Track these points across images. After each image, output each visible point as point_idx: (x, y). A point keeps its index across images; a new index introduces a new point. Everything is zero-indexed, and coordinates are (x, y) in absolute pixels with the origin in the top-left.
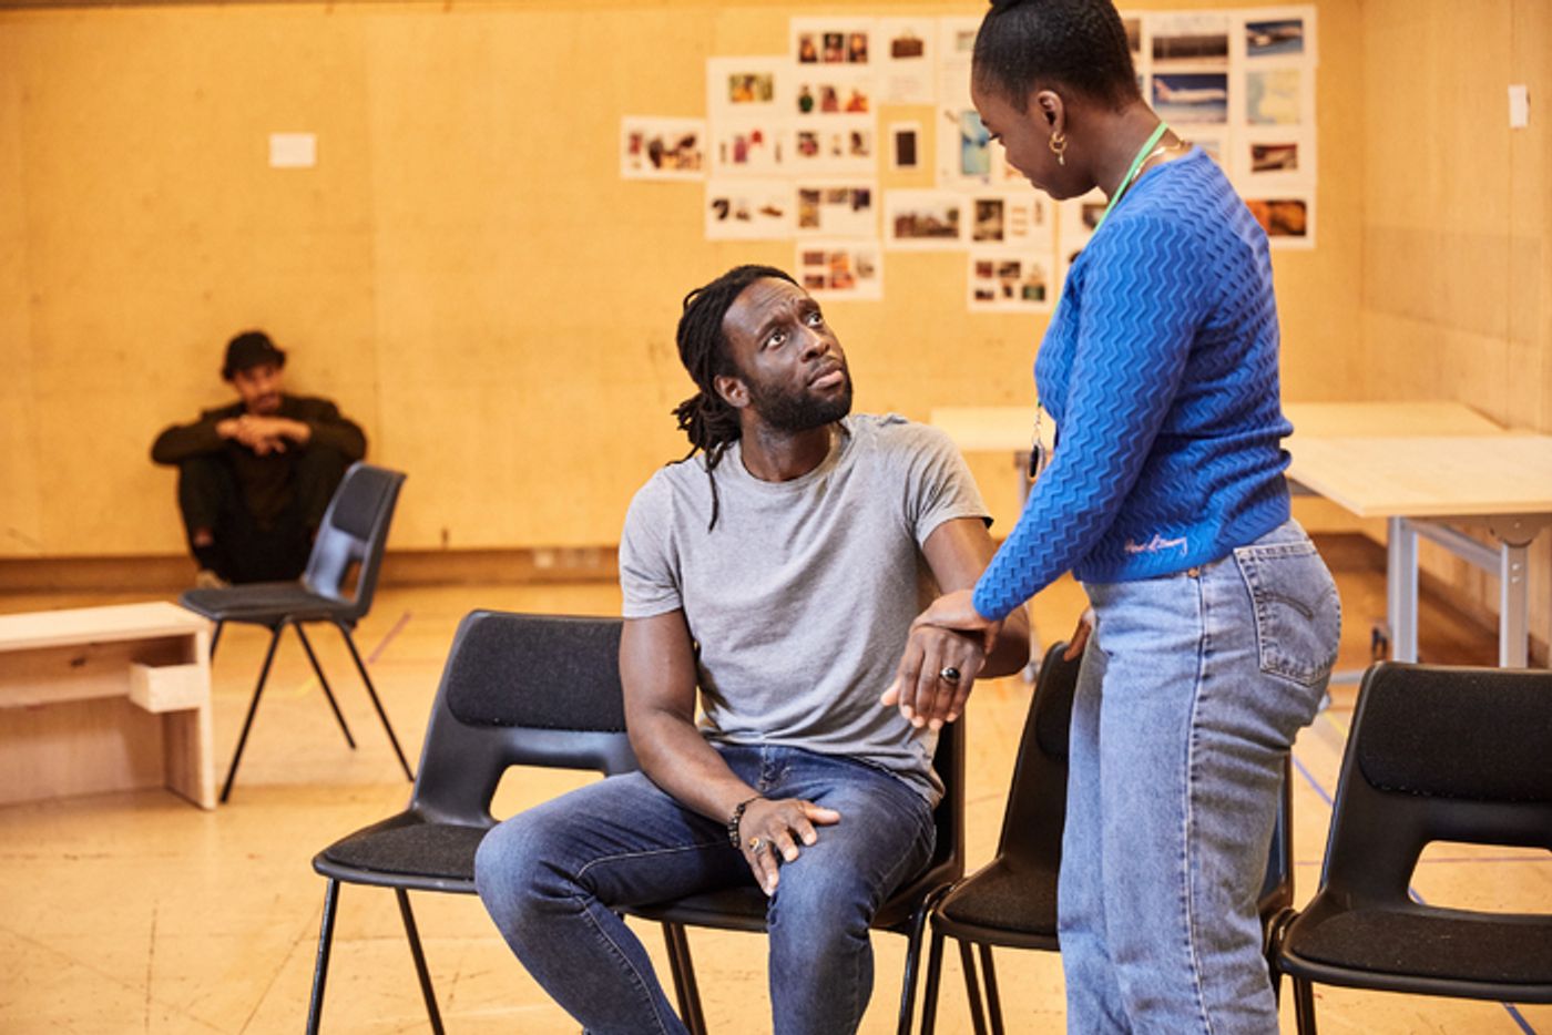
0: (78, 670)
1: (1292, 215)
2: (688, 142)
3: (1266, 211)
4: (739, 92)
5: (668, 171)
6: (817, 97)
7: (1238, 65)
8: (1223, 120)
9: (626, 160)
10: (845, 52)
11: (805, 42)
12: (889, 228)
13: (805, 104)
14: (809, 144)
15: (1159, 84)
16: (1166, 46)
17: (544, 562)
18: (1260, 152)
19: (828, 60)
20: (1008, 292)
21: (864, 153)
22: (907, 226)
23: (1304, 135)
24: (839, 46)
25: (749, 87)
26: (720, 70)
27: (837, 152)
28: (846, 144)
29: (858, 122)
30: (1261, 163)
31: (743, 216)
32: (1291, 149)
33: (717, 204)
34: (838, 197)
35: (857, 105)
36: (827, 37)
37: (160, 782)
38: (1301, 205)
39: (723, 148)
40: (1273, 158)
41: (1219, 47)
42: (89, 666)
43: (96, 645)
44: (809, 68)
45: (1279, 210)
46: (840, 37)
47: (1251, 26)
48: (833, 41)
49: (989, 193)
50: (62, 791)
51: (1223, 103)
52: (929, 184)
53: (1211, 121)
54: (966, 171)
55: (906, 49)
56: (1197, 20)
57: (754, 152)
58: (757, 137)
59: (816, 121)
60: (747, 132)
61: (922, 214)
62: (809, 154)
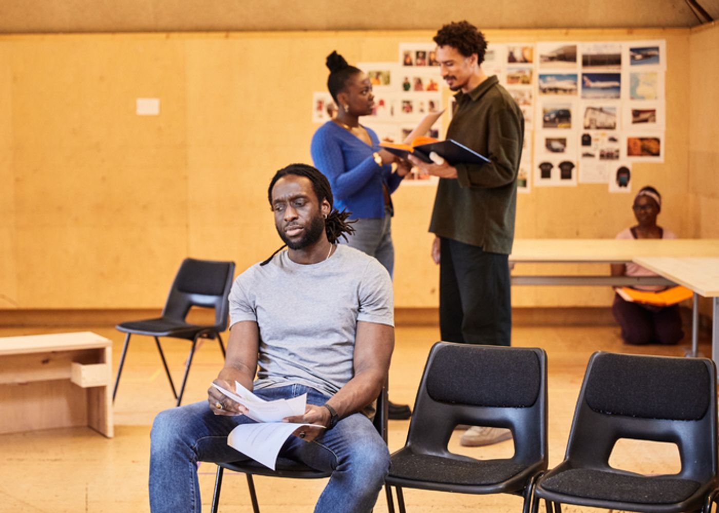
0: (46, 365)
1: (652, 145)
3: (639, 143)
4: (373, 80)
7: (626, 69)
8: (618, 97)
9: (315, 113)
10: (427, 61)
11: (407, 55)
13: (406, 87)
14: (408, 107)
15: (586, 78)
16: (589, 59)
18: (636, 113)
19: (418, 65)
23: (659, 105)
24: (424, 57)
27: (422, 111)
29: (432, 96)
30: (637, 119)
32: (653, 112)
36: (418, 53)
37: (85, 423)
38: (657, 140)
40: (643, 116)
41: (616, 60)
42: (51, 363)
43: (54, 352)
44: (408, 68)
45: (646, 143)
46: (424, 53)
47: (632, 50)
48: (421, 55)
50: (36, 427)
51: (618, 88)
53: (612, 98)
56: (606, 46)
57: (380, 110)
58: (382, 103)
59: (411, 95)
62: (408, 111)
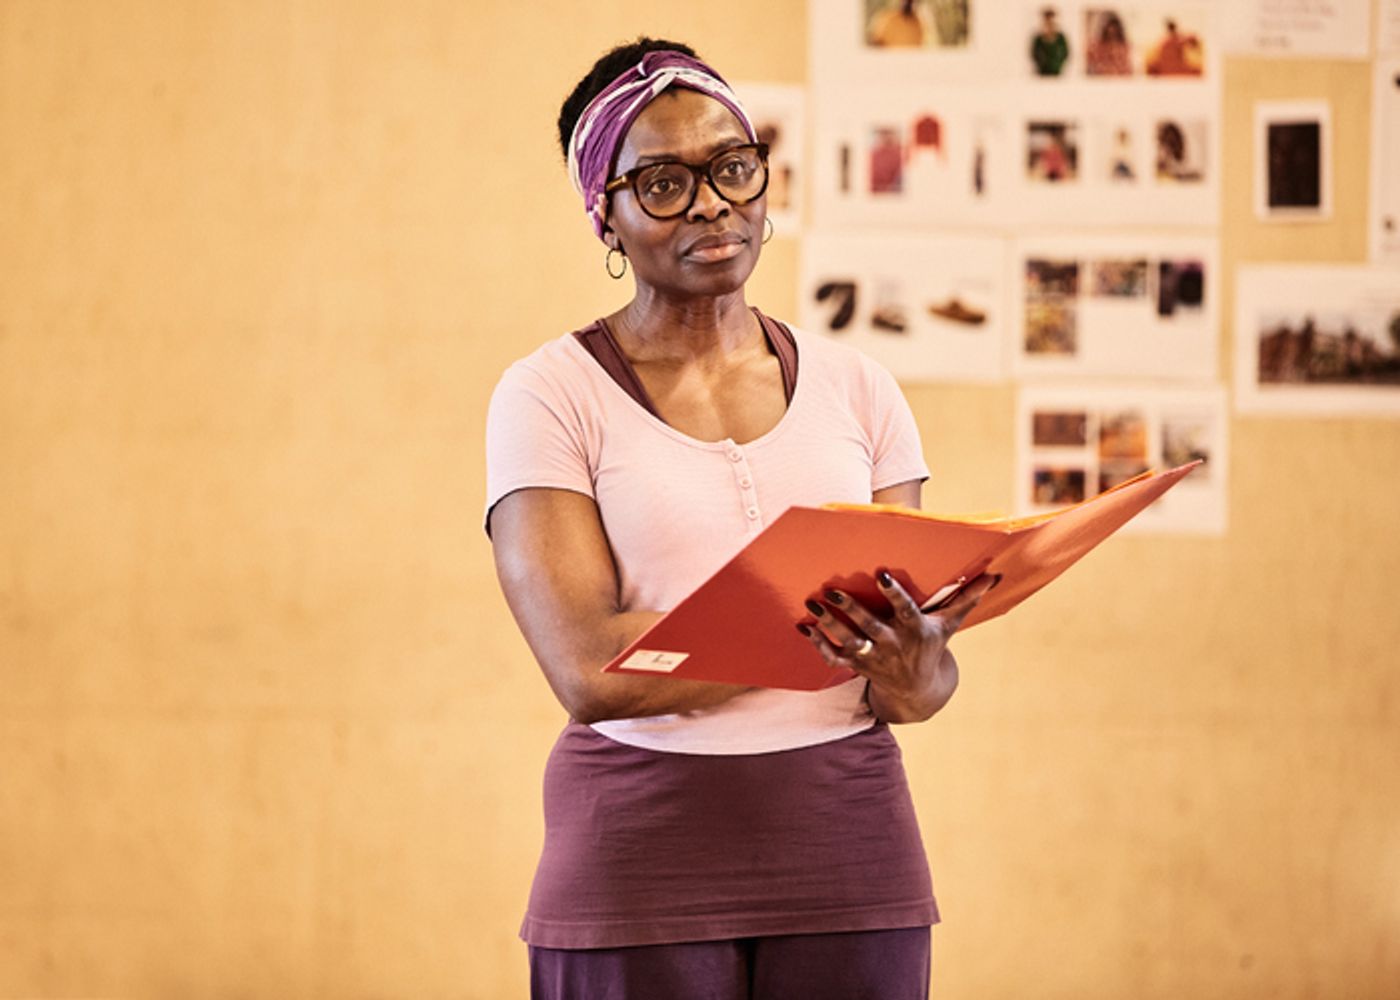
4: (882, 23)
6: (1078, 38)
12: (1247, 360)
13: (1048, 55)
14: (1054, 152)
21: (1193, 177)
22: (1291, 354)
27: (1123, 170)
28: (1145, 152)
29: (1174, 98)
31: (887, 323)
33: (824, 293)
34: (1123, 280)
39: (845, 156)
52: (1353, 253)
57: (920, 166)
58: (928, 132)
59: (1072, 95)
60: (904, 123)
61: (1330, 325)
62: (1053, 176)
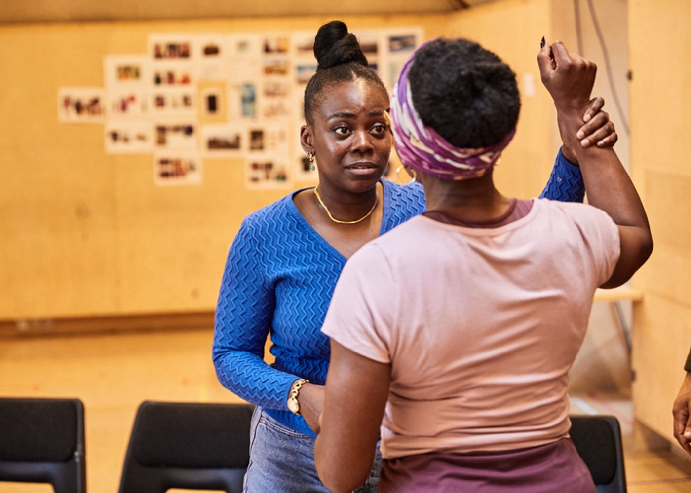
2: (95, 102)
5: (85, 118)
6: (164, 77)
7: (384, 59)
9: (62, 111)
10: (178, 53)
11: (157, 48)
12: (204, 146)
13: (158, 81)
14: (160, 102)
17: (23, 327)
20: (267, 178)
21: (190, 106)
22: (214, 144)
24: (175, 50)
25: (128, 72)
26: (112, 64)
27: (175, 106)
28: (180, 101)
29: (186, 90)
31: (126, 140)
34: (176, 129)
35: (185, 81)
39: (114, 105)
41: (371, 50)
44: (159, 62)
47: (392, 39)
49: (257, 125)
54: (245, 114)
55: (211, 51)
58: (132, 99)
59: (165, 90)
60: (127, 96)
61: (222, 138)
